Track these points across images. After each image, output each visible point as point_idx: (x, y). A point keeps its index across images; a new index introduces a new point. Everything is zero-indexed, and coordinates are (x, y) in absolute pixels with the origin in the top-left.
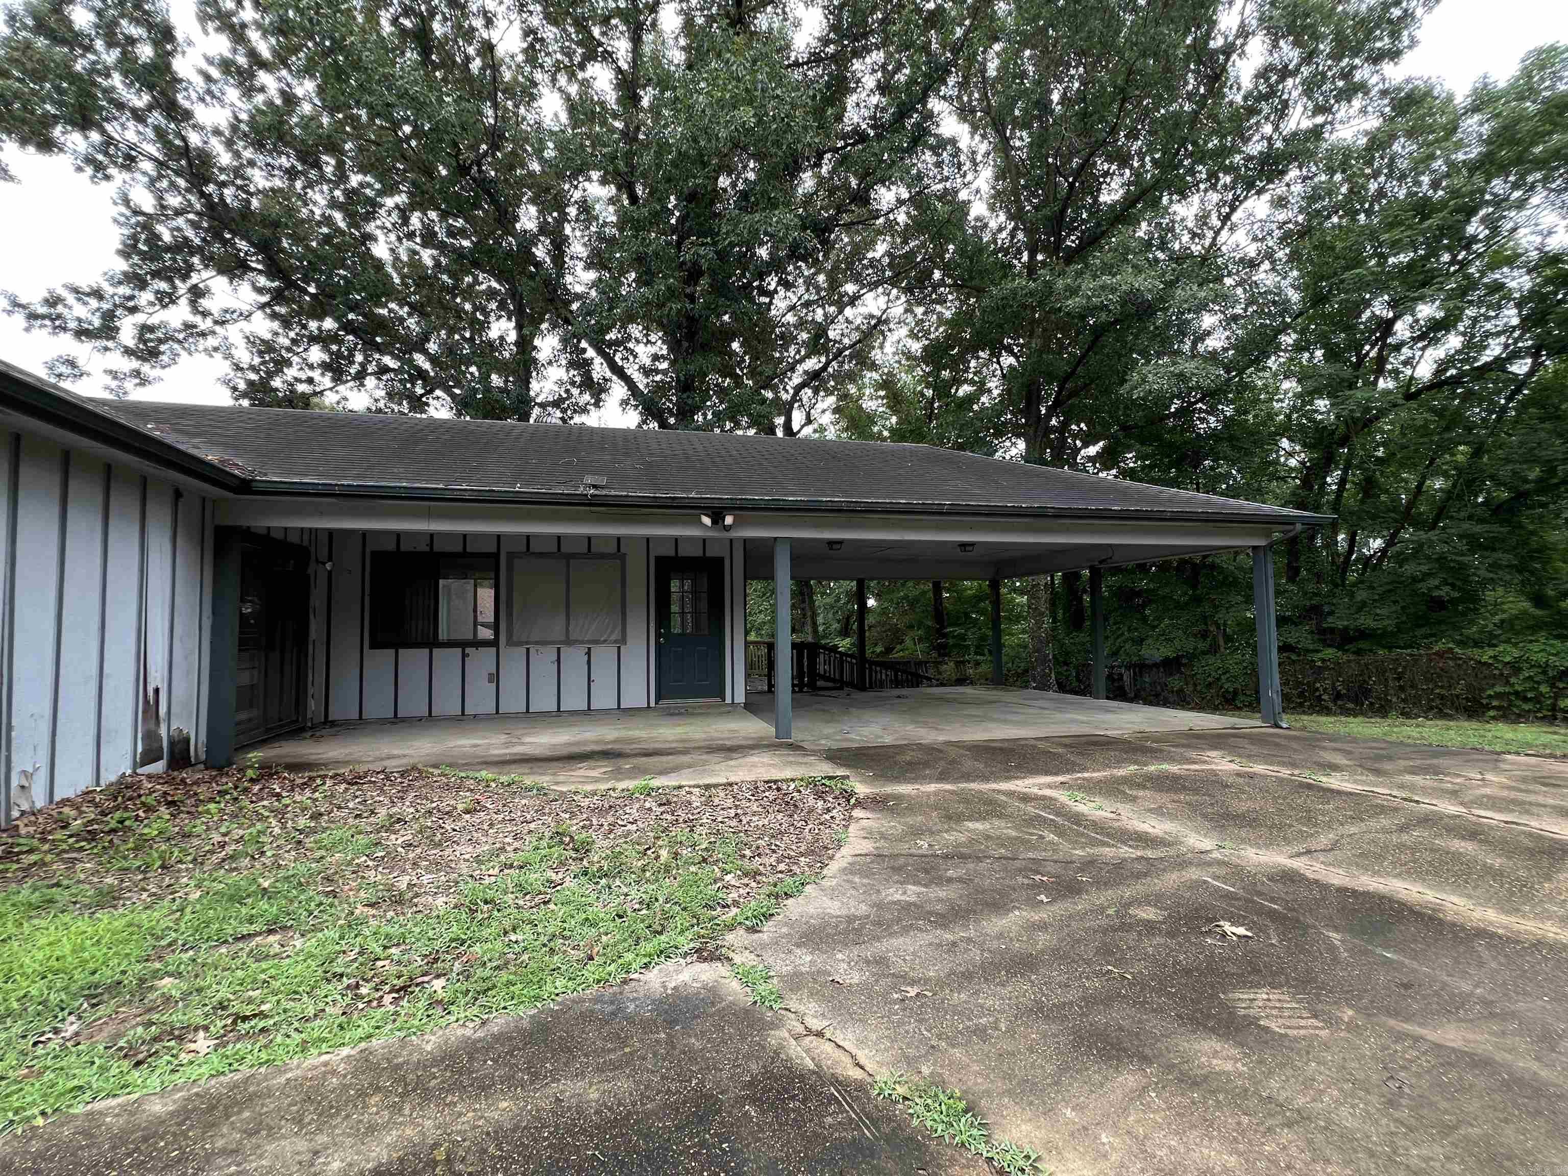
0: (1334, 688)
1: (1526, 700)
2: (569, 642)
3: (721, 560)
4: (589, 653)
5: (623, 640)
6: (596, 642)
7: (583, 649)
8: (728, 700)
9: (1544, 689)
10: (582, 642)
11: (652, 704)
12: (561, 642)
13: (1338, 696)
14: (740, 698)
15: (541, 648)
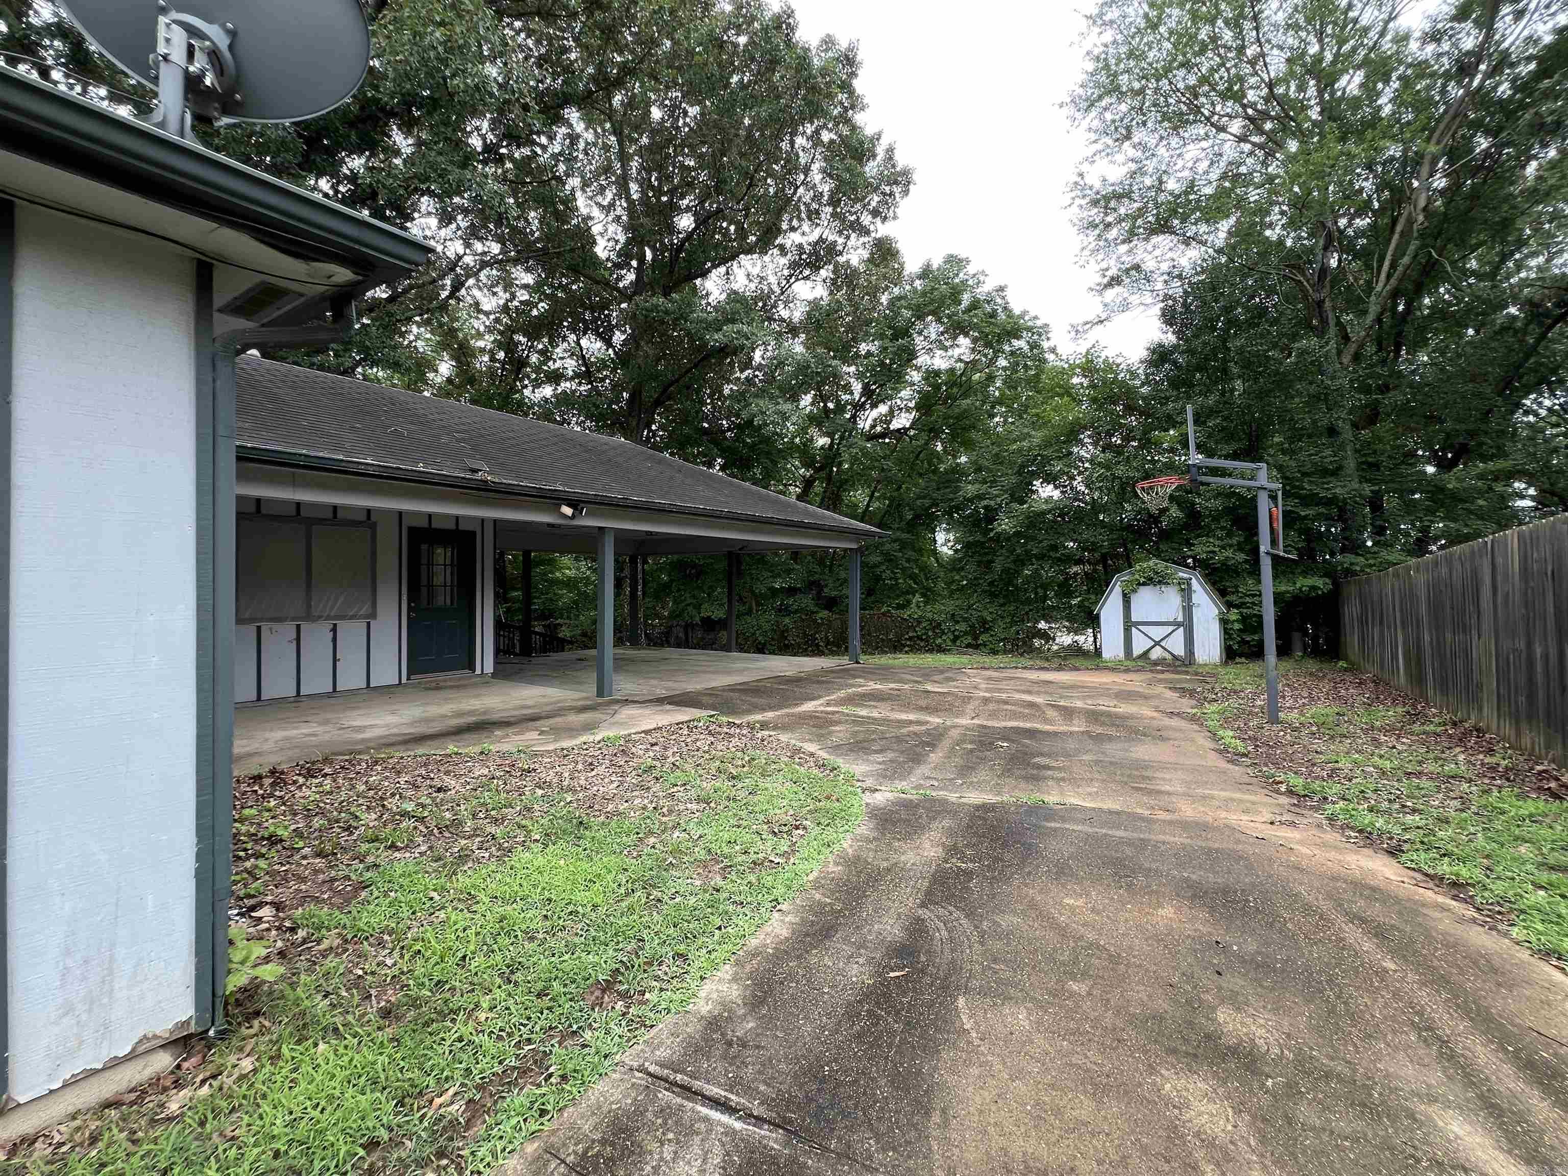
0: (827, 638)
1: (922, 640)
2: (309, 617)
3: (474, 533)
4: (334, 630)
5: (373, 615)
6: (343, 618)
7: (327, 626)
8: (478, 671)
9: (930, 633)
10: (328, 618)
11: (404, 680)
12: (302, 619)
13: (828, 643)
14: (489, 668)
15: (276, 626)
